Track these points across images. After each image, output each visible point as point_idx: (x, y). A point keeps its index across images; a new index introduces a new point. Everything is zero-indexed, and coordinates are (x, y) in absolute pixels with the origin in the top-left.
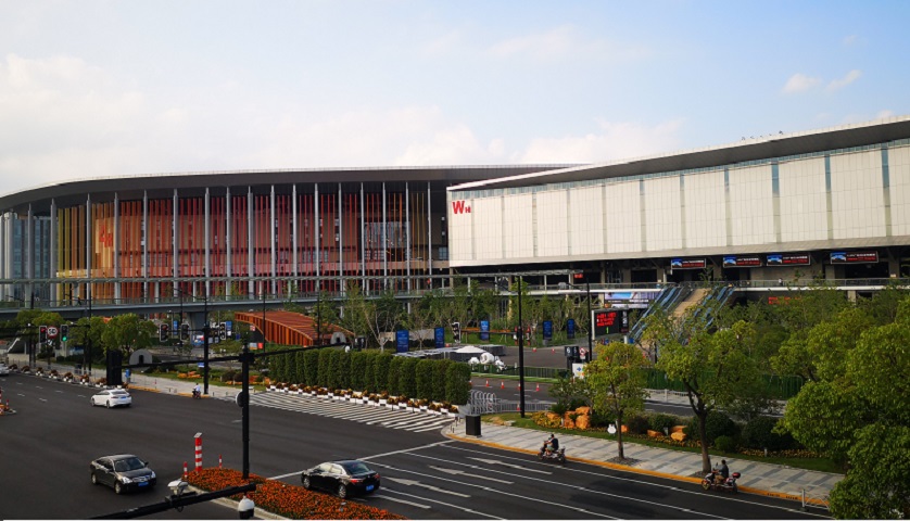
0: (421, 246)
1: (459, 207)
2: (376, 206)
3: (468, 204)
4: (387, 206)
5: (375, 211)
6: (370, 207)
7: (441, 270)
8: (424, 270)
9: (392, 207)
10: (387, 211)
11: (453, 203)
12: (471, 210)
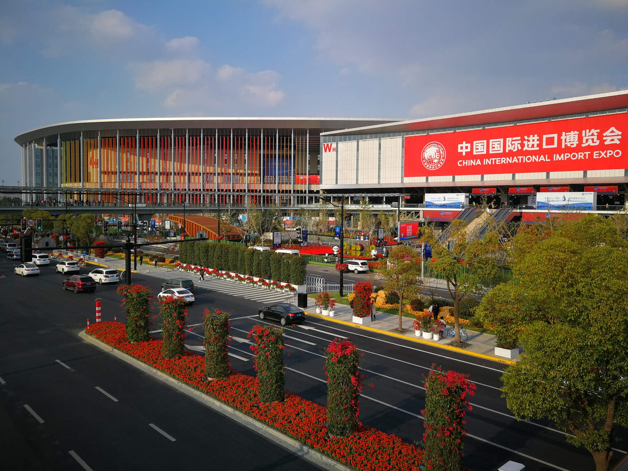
1: (329, 148)
2: (272, 146)
3: (334, 145)
4: (279, 146)
5: (272, 149)
6: (268, 146)
7: (315, 191)
8: (304, 191)
9: (283, 146)
10: (279, 149)
11: (324, 145)
12: (336, 150)
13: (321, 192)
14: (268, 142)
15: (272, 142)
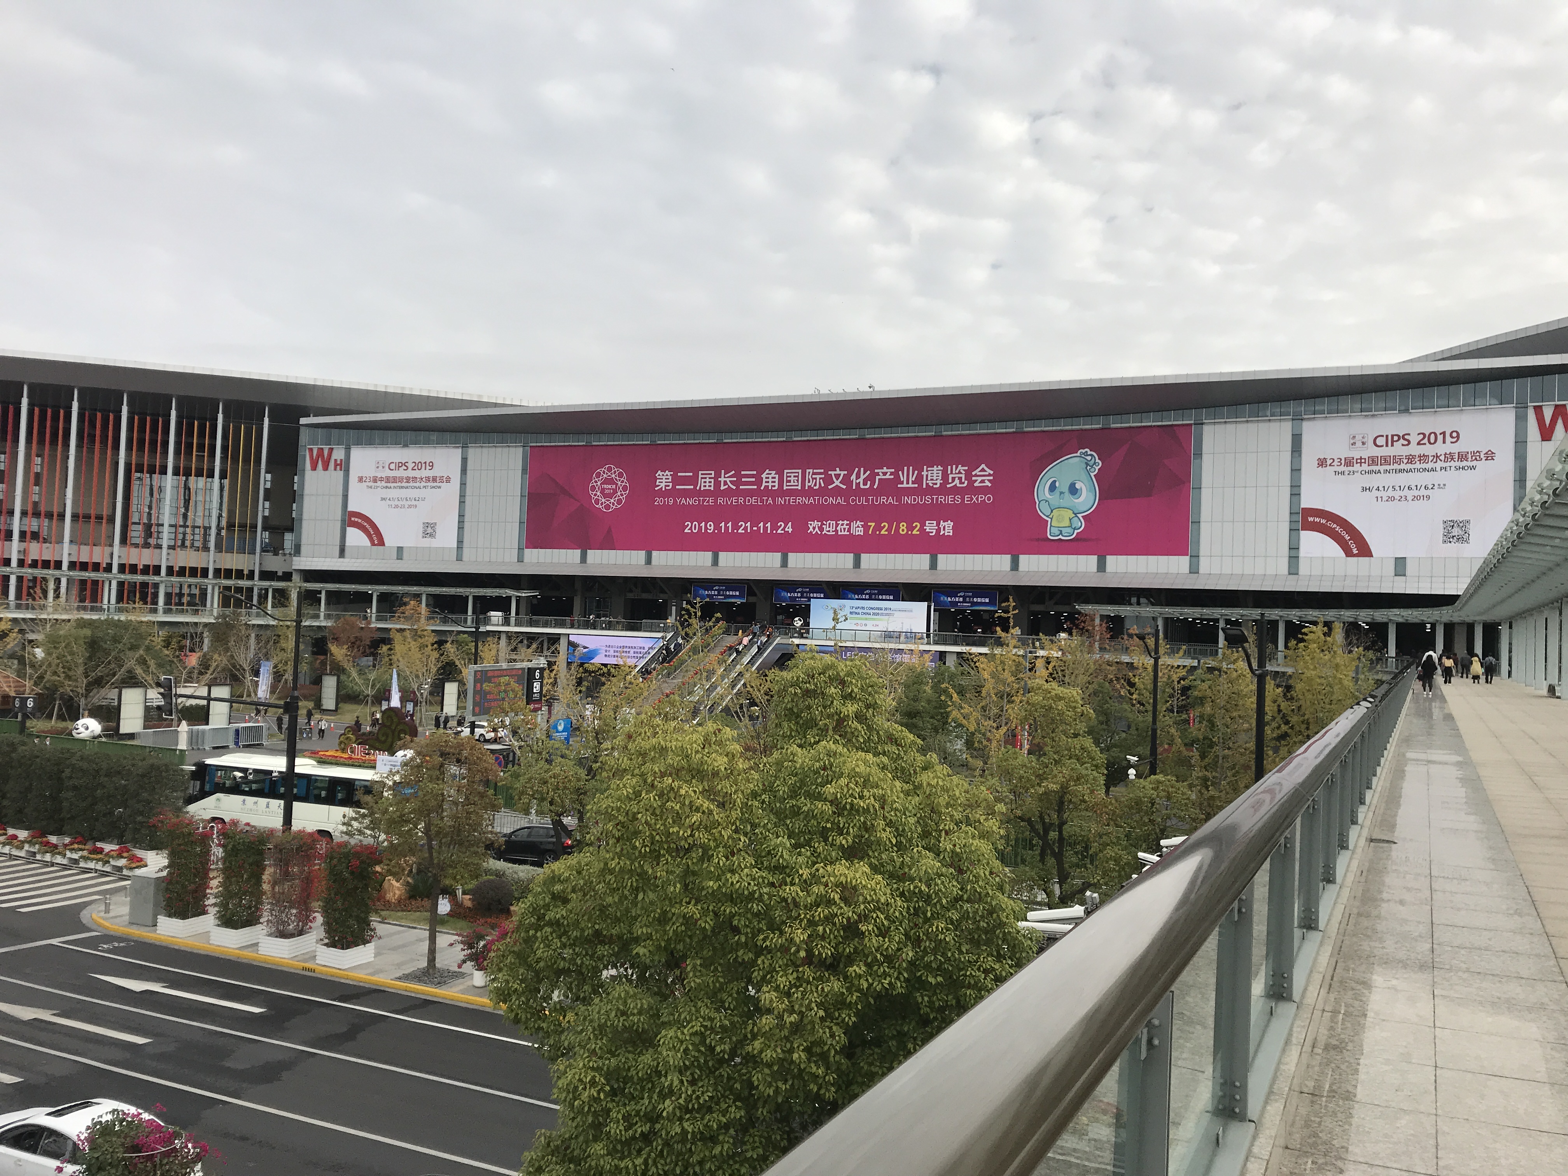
0: (243, 526)
1: (323, 461)
2: (154, 443)
3: (339, 454)
4: (178, 443)
5: (153, 450)
6: (141, 442)
7: (280, 574)
8: (245, 572)
9: (189, 446)
10: (177, 452)
11: (311, 450)
12: (344, 466)
13: (296, 577)
14: (142, 429)
15: (154, 430)
